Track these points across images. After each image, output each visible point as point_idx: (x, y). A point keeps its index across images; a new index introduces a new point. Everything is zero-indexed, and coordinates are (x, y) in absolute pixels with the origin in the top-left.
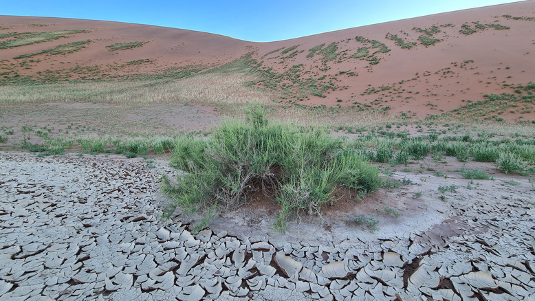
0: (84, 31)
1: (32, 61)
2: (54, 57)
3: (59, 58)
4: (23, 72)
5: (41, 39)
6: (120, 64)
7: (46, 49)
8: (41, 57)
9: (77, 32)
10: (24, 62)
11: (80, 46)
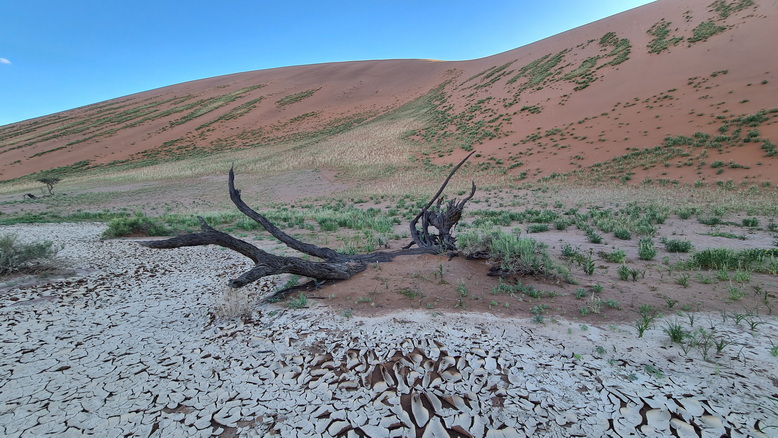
0: (259, 87)
1: (208, 131)
2: (227, 123)
3: (232, 123)
4: (200, 144)
5: (220, 103)
6: (283, 121)
7: (222, 115)
8: (216, 125)
9: (254, 88)
10: (202, 133)
11: (251, 105)
